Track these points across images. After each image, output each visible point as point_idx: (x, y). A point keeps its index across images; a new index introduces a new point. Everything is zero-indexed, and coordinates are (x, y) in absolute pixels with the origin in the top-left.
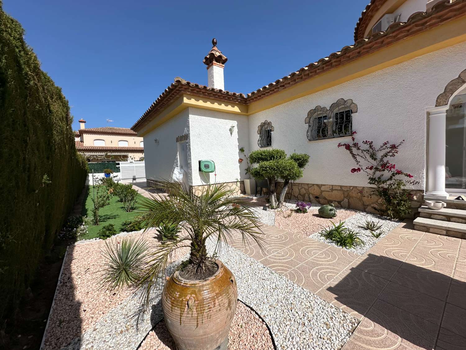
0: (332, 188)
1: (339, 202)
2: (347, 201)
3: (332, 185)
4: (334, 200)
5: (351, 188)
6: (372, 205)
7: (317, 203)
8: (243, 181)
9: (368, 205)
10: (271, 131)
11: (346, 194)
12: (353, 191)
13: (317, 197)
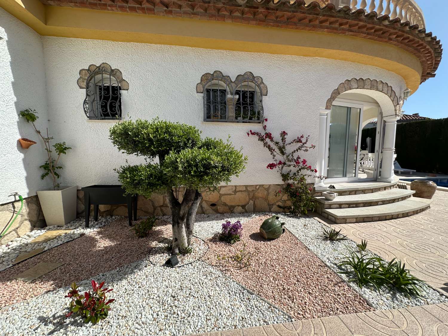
0: (235, 190)
1: (243, 207)
2: (253, 204)
3: (236, 186)
4: (238, 204)
5: (257, 187)
6: (277, 204)
7: (214, 212)
8: (37, 197)
9: (273, 205)
10: (120, 89)
11: (251, 195)
12: (259, 190)
13: (213, 205)
